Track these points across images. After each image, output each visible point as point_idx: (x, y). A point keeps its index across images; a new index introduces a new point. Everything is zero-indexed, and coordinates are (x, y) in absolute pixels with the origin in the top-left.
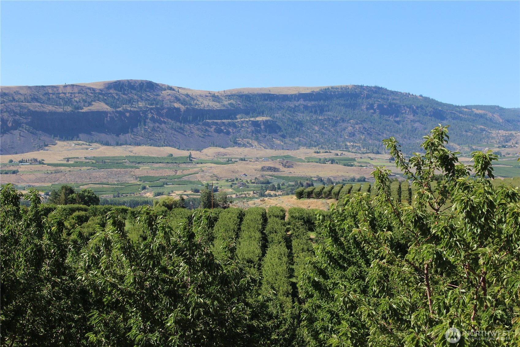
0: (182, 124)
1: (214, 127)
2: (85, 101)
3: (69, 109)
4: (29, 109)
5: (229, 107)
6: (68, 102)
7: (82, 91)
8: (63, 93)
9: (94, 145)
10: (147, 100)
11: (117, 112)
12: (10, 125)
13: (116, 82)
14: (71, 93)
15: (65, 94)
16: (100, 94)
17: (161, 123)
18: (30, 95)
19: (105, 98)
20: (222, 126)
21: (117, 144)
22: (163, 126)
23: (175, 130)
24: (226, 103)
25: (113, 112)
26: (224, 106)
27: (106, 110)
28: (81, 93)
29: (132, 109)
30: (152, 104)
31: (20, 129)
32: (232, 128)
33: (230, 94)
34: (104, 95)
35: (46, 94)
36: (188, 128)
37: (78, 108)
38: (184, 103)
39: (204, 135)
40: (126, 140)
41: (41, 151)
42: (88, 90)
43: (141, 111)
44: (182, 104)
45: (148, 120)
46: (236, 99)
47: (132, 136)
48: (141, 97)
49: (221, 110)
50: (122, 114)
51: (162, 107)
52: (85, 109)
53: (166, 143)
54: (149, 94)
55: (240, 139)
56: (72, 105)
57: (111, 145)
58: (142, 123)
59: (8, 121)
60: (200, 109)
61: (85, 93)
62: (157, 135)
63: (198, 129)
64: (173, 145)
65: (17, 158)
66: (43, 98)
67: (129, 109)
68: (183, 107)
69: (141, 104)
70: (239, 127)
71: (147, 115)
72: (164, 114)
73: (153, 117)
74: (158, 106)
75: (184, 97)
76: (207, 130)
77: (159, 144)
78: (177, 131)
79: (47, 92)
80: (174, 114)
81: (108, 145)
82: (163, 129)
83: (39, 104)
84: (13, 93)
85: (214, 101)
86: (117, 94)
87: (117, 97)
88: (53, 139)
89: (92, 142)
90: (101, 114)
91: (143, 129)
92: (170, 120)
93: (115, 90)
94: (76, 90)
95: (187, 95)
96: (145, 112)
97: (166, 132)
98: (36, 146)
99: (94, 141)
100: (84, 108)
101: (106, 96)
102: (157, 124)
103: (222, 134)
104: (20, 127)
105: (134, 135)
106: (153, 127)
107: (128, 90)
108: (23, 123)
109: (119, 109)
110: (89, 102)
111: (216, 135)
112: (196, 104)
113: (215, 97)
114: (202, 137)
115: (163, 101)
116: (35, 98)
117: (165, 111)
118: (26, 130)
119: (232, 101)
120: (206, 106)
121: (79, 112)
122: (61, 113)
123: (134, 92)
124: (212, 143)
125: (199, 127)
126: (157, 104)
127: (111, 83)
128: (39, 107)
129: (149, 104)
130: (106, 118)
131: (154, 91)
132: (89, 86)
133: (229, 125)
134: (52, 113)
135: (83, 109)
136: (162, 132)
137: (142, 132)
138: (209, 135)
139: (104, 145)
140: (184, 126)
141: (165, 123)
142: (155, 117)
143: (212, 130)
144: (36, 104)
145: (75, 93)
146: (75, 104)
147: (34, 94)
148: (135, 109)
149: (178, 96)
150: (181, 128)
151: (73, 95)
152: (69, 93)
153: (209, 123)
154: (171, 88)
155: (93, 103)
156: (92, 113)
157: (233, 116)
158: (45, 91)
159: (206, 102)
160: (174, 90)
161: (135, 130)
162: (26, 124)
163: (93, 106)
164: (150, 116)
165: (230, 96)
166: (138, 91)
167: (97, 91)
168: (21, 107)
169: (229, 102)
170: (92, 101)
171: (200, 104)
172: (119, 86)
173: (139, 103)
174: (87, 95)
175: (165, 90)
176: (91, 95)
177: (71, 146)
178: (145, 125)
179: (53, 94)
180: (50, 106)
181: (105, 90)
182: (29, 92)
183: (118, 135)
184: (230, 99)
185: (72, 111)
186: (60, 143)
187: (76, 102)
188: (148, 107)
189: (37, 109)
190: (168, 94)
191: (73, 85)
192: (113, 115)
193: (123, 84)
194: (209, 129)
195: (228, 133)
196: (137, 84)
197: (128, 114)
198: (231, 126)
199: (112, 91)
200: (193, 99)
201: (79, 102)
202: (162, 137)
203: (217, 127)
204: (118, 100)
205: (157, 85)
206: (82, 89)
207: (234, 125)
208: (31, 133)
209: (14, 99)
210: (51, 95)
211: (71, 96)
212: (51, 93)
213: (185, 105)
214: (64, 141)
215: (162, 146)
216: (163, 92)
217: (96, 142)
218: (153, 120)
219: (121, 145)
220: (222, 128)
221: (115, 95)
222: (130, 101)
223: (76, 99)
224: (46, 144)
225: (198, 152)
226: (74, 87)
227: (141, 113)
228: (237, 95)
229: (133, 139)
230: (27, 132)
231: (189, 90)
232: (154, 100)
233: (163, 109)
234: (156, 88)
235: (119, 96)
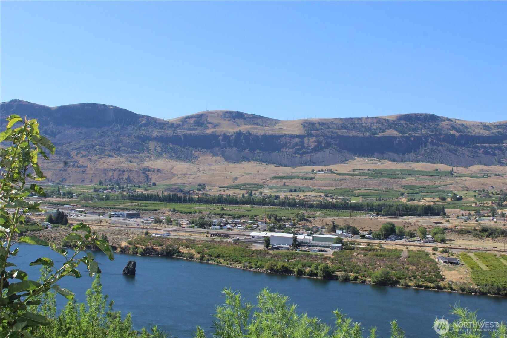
0: (456, 147)
1: (482, 149)
2: (380, 129)
3: (367, 134)
4: (338, 134)
5: (497, 134)
6: (368, 129)
7: (379, 122)
8: (365, 123)
9: (383, 161)
10: (429, 128)
11: (404, 137)
12: (323, 145)
13: (406, 115)
14: (371, 123)
15: (366, 123)
16: (392, 124)
17: (438, 145)
18: (341, 124)
19: (397, 126)
20: (489, 149)
21: (402, 161)
22: (440, 148)
23: (450, 151)
24: (494, 131)
25: (401, 137)
26: (493, 133)
27: (396, 135)
28: (378, 123)
29: (416, 135)
30: (432, 132)
31: (330, 148)
32: (498, 151)
33: (499, 124)
34: (396, 124)
35: (352, 123)
36: (461, 150)
37: (374, 134)
38: (458, 131)
39: (473, 156)
40: (409, 158)
41: (343, 164)
42: (384, 121)
43: (423, 136)
44: (457, 131)
45: (428, 144)
46: (504, 128)
47: (415, 155)
48: (424, 126)
49: (490, 136)
50: (408, 138)
51: (440, 133)
52: (380, 135)
53: (441, 161)
54: (431, 124)
55: (504, 160)
56: (371, 131)
57: (397, 161)
58: (423, 146)
59: (322, 142)
60: (472, 135)
61: (381, 123)
62: (435, 155)
63: (469, 151)
64: (447, 163)
65: (317, 168)
66: (350, 126)
67: (414, 135)
68: (458, 133)
69: (423, 132)
70: (504, 150)
71: (428, 140)
72: (442, 139)
73: (432, 141)
74: (437, 133)
75: (459, 126)
76: (476, 152)
77: (435, 161)
78: (452, 152)
79: (353, 122)
80: (450, 139)
81: (395, 162)
82: (439, 151)
83: (346, 131)
84: (329, 123)
85: (484, 129)
86: (406, 124)
87: (405, 126)
88: (354, 156)
89: (383, 159)
90: (391, 139)
91: (423, 150)
92: (446, 144)
93: (405, 121)
94: (375, 121)
95: (462, 125)
96: (426, 138)
97: (442, 153)
98: (340, 160)
99: (384, 158)
100: (380, 133)
101: (397, 125)
102: (435, 147)
103: (489, 156)
104: (330, 147)
105: (416, 154)
106: (432, 149)
107: (415, 121)
108: (333, 144)
109: (405, 135)
110: (383, 130)
111: (484, 156)
112: (469, 132)
113: (486, 127)
114: (471, 157)
115: (442, 129)
116: (344, 127)
117: (442, 136)
118: (334, 149)
119: (500, 130)
120: (477, 133)
121: (375, 137)
122: (361, 137)
123: (419, 122)
124: (479, 162)
125: (470, 149)
126: (437, 132)
127: (402, 116)
128: (345, 133)
129: (429, 132)
130: (395, 142)
131: (435, 122)
132: (385, 118)
133: (496, 147)
134: (354, 137)
135: (378, 134)
136: (439, 153)
137: (423, 152)
138: (477, 156)
139: (392, 161)
140: (457, 148)
141: (442, 146)
142: (434, 141)
143: (481, 151)
144: (343, 130)
145: (374, 123)
146: (373, 130)
147: (344, 124)
148: (419, 135)
149: (454, 125)
150: (454, 150)
151: (372, 124)
152: (369, 123)
153: (478, 146)
154: (449, 120)
155: (387, 130)
156: (385, 137)
157: (500, 142)
158: (352, 121)
159: (478, 130)
160: (452, 121)
161: (418, 151)
162: (335, 145)
163: (386, 132)
164: (430, 140)
165: (499, 126)
166: (422, 122)
167: (391, 122)
168: (332, 133)
169: (498, 130)
170: (386, 129)
171: (472, 131)
172: (408, 118)
173: (422, 131)
174: (383, 124)
175: (444, 121)
176: (386, 124)
177: (365, 161)
178: (425, 147)
179: (358, 124)
180: (354, 132)
181: (397, 121)
182: (340, 122)
183: (404, 154)
184: (498, 128)
185: (370, 136)
186: (357, 159)
187: (374, 129)
188: (428, 134)
189: (344, 134)
190: (446, 124)
191: (373, 118)
192: (401, 139)
193: (411, 116)
194: (478, 151)
195: (494, 154)
196: (422, 117)
197: (412, 139)
198: (497, 149)
199: (402, 122)
200: (467, 127)
201: (377, 129)
202: (438, 157)
203: (485, 150)
204: (406, 128)
205: (438, 117)
206: (379, 120)
207: (500, 149)
208: (337, 151)
209: (329, 127)
210: (356, 124)
211: (371, 125)
212: (356, 123)
213: (459, 132)
214: (362, 157)
215: (438, 163)
216: (442, 122)
217: (386, 159)
218: (432, 143)
219: (405, 161)
220: (490, 150)
221: (404, 124)
222: (415, 129)
223: (375, 127)
224: (347, 159)
225: (465, 169)
226: (374, 119)
227: (423, 138)
228: (505, 125)
229: (415, 157)
230: (334, 150)
231: (465, 121)
232: (435, 128)
233: (441, 135)
234: (438, 119)
235: (407, 125)
